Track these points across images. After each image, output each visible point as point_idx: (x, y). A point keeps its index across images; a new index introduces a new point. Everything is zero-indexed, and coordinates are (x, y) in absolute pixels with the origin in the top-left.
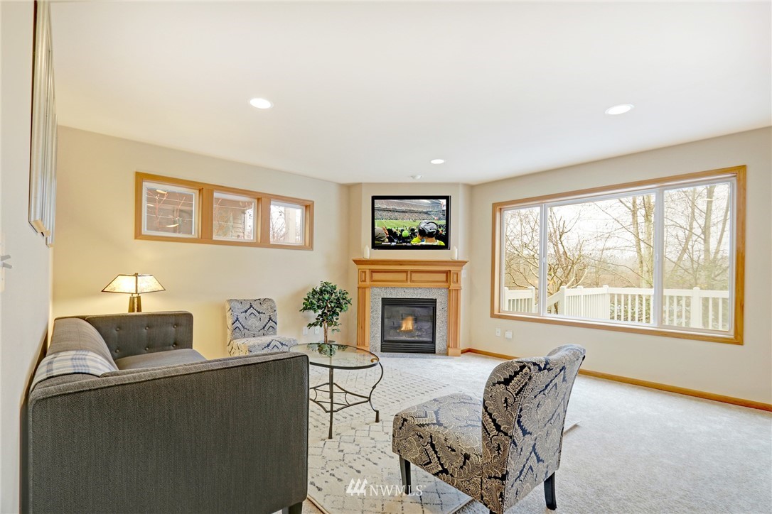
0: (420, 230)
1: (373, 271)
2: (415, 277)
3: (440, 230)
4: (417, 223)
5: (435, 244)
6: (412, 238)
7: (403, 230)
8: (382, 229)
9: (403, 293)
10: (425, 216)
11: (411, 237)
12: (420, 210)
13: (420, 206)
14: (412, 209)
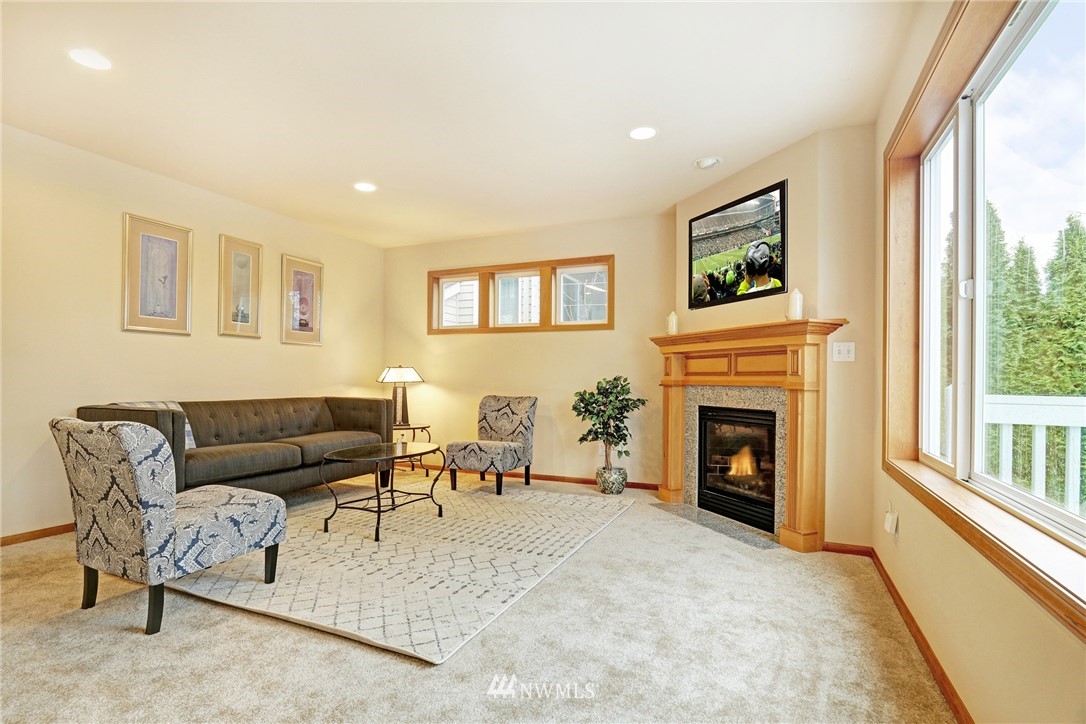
0: (748, 263)
1: (687, 356)
2: (744, 363)
3: (774, 255)
4: (743, 253)
5: (769, 286)
6: (739, 284)
7: (727, 271)
8: (701, 276)
9: (725, 398)
10: (752, 233)
11: (736, 283)
12: (747, 222)
13: (747, 216)
14: (737, 224)
